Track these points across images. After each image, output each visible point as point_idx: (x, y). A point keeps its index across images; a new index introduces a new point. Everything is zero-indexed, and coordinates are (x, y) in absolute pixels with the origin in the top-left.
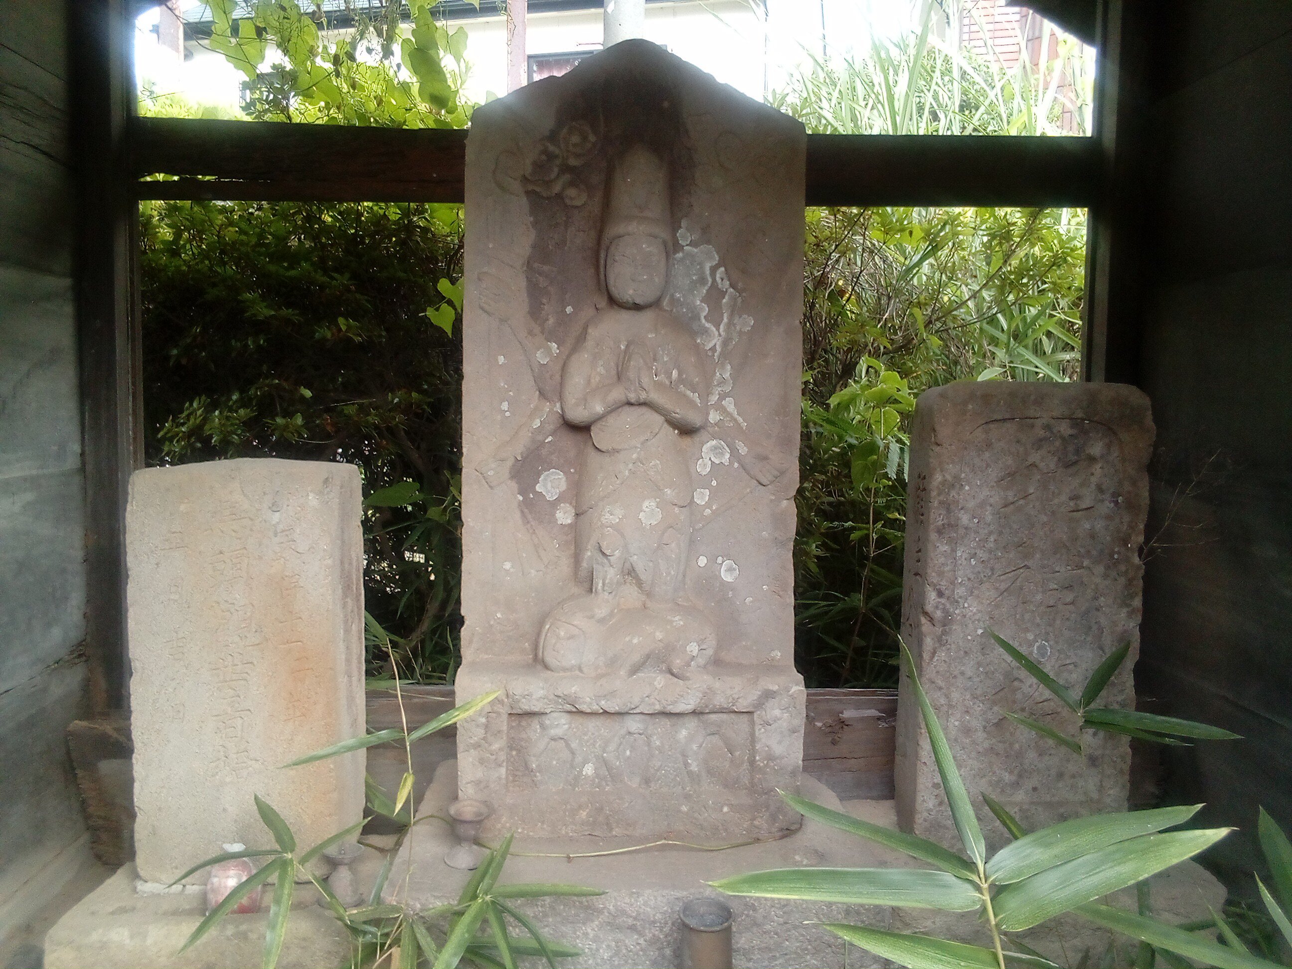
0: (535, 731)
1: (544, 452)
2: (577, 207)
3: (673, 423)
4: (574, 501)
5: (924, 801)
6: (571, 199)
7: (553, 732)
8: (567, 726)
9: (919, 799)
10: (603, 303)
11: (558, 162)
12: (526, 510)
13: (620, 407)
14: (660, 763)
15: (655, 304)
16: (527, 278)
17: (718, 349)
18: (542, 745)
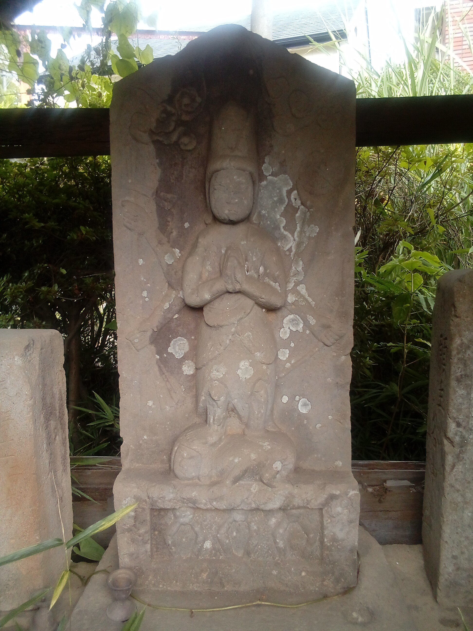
0: (171, 519)
1: (173, 325)
2: (189, 151)
3: (262, 306)
4: (194, 359)
5: (445, 567)
6: (185, 145)
7: (182, 520)
8: (191, 516)
9: (442, 566)
10: (209, 220)
11: (174, 118)
12: (162, 366)
13: (221, 295)
14: (257, 542)
15: (247, 219)
16: (156, 203)
17: (294, 250)
18: (174, 529)
